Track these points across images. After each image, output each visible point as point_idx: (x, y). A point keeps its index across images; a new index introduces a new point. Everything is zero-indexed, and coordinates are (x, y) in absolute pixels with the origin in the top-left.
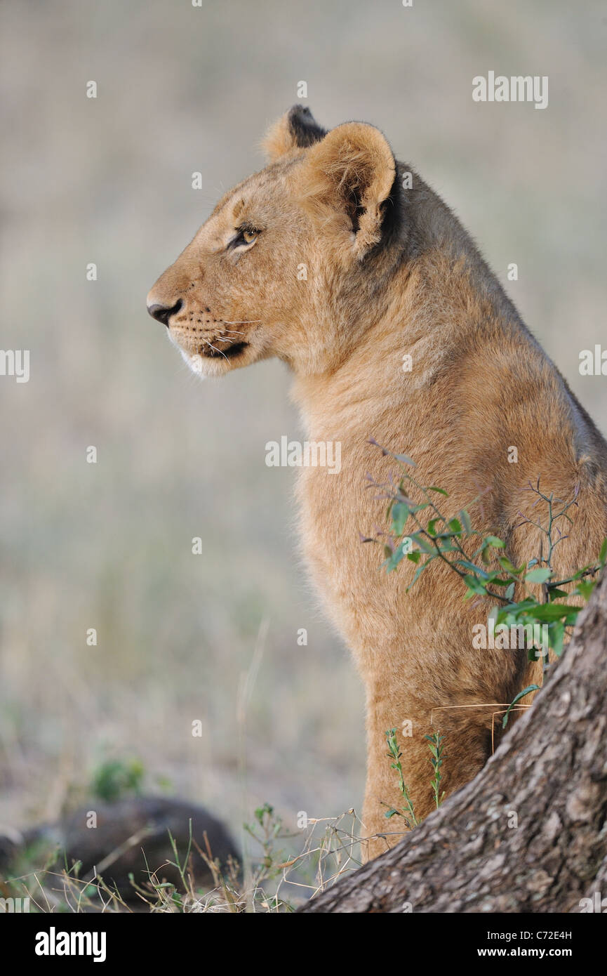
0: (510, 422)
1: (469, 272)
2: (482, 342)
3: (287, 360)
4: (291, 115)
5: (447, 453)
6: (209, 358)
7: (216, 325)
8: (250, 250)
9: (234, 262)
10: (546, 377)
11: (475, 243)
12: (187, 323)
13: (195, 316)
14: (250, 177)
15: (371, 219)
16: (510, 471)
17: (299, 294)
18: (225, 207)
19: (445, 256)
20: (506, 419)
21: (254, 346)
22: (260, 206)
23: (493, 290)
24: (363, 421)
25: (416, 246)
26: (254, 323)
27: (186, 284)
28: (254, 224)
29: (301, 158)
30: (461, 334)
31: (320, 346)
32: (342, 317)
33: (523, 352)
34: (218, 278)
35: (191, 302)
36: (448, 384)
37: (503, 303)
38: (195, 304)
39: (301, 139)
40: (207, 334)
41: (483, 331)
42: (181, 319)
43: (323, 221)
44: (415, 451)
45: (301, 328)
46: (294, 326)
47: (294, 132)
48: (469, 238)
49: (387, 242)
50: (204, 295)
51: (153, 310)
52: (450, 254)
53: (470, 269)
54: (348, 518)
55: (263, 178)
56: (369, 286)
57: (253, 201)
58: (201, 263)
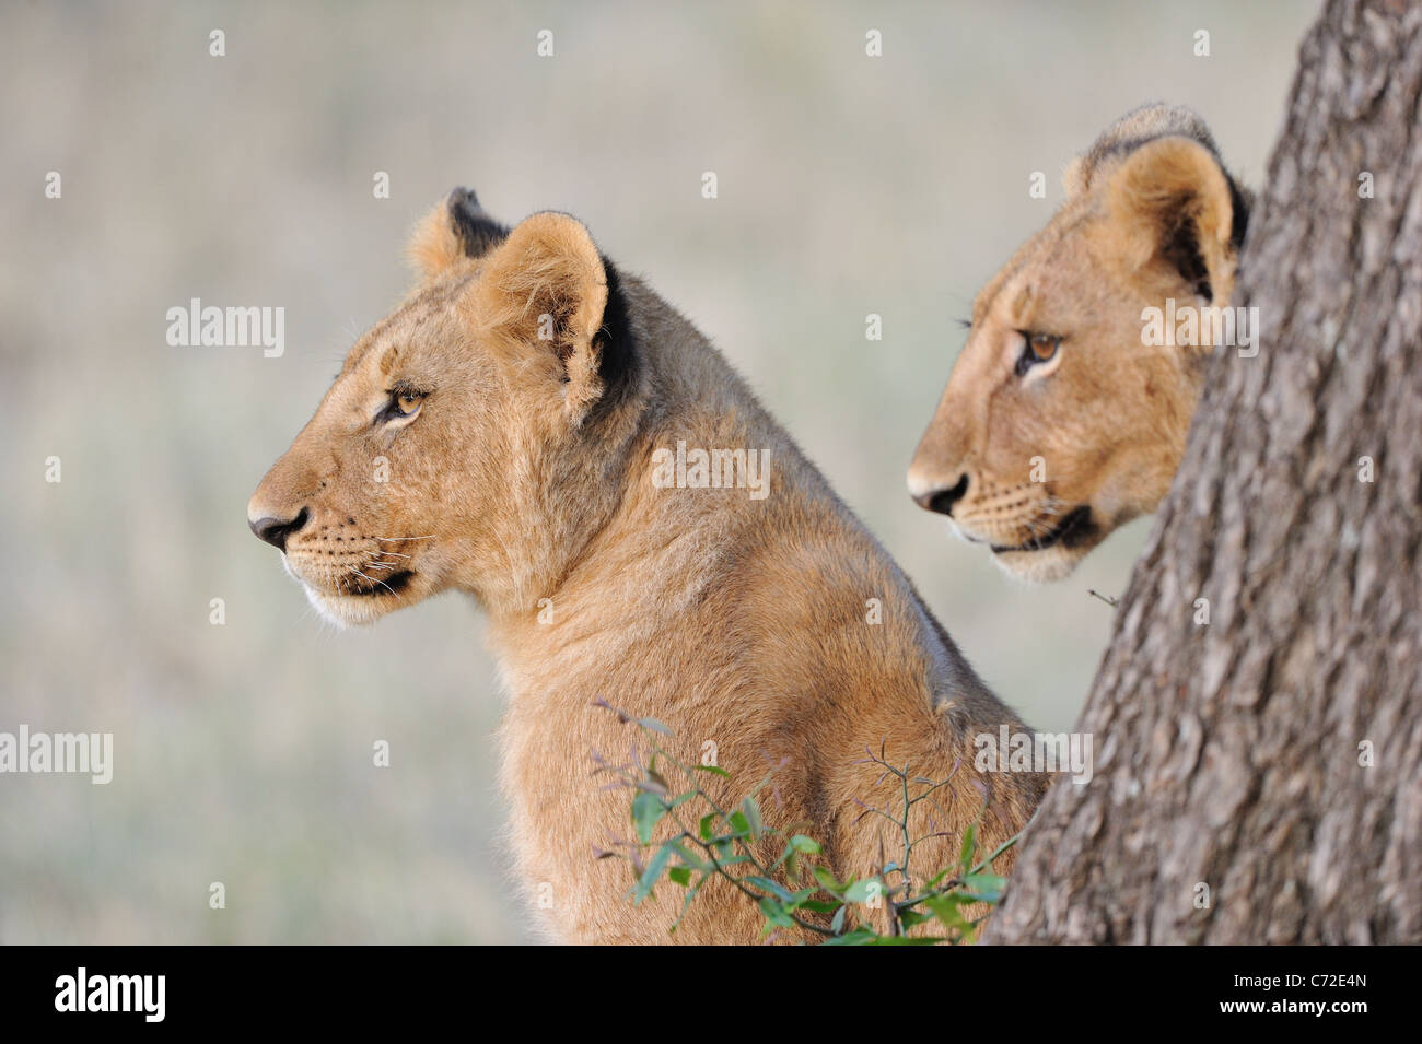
0: (828, 653)
1: (744, 430)
2: (774, 533)
3: (475, 594)
4: (452, 204)
5: (734, 703)
6: (354, 597)
7: (365, 543)
8: (411, 424)
9: (386, 445)
10: (875, 580)
11: (748, 386)
12: (319, 544)
13: (332, 533)
14: (399, 309)
15: (583, 362)
16: (830, 730)
17: (492, 492)
18: (365, 359)
19: (704, 413)
20: (822, 647)
21: (426, 576)
22: (424, 354)
23: (781, 451)
24: (596, 663)
25: (661, 403)
26: (422, 540)
27: (313, 484)
28: (417, 384)
29: (473, 274)
30: (741, 525)
31: (527, 569)
32: (559, 519)
33: (837, 546)
34: (363, 471)
35: (324, 510)
36: (727, 599)
37: (800, 470)
38: (330, 513)
39: (470, 242)
40: (355, 559)
41: (775, 516)
42: (307, 539)
43: (517, 367)
44: (683, 703)
45: (496, 545)
46: (485, 544)
47: (459, 231)
48: (737, 379)
49: (620, 398)
50: (344, 500)
51: (261, 528)
52: (713, 409)
53: (745, 427)
54: (586, 809)
55: (422, 311)
56: (597, 467)
57: (411, 349)
58: (333, 449)
